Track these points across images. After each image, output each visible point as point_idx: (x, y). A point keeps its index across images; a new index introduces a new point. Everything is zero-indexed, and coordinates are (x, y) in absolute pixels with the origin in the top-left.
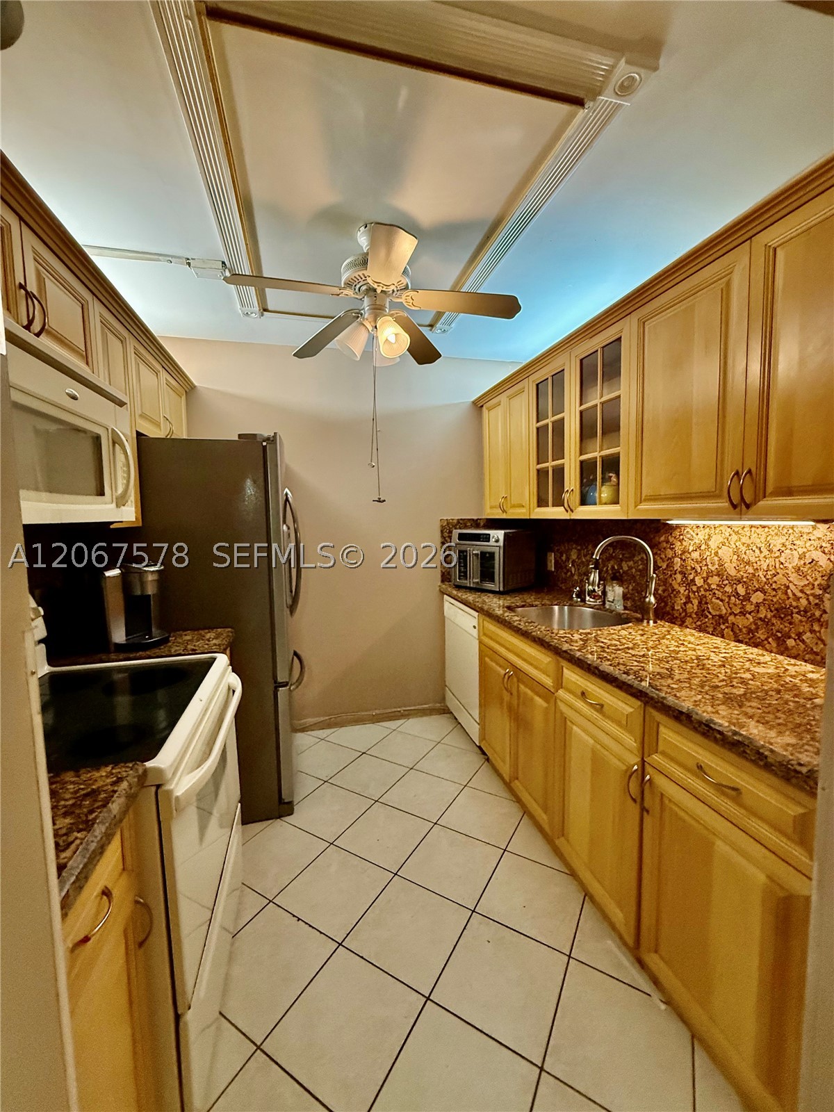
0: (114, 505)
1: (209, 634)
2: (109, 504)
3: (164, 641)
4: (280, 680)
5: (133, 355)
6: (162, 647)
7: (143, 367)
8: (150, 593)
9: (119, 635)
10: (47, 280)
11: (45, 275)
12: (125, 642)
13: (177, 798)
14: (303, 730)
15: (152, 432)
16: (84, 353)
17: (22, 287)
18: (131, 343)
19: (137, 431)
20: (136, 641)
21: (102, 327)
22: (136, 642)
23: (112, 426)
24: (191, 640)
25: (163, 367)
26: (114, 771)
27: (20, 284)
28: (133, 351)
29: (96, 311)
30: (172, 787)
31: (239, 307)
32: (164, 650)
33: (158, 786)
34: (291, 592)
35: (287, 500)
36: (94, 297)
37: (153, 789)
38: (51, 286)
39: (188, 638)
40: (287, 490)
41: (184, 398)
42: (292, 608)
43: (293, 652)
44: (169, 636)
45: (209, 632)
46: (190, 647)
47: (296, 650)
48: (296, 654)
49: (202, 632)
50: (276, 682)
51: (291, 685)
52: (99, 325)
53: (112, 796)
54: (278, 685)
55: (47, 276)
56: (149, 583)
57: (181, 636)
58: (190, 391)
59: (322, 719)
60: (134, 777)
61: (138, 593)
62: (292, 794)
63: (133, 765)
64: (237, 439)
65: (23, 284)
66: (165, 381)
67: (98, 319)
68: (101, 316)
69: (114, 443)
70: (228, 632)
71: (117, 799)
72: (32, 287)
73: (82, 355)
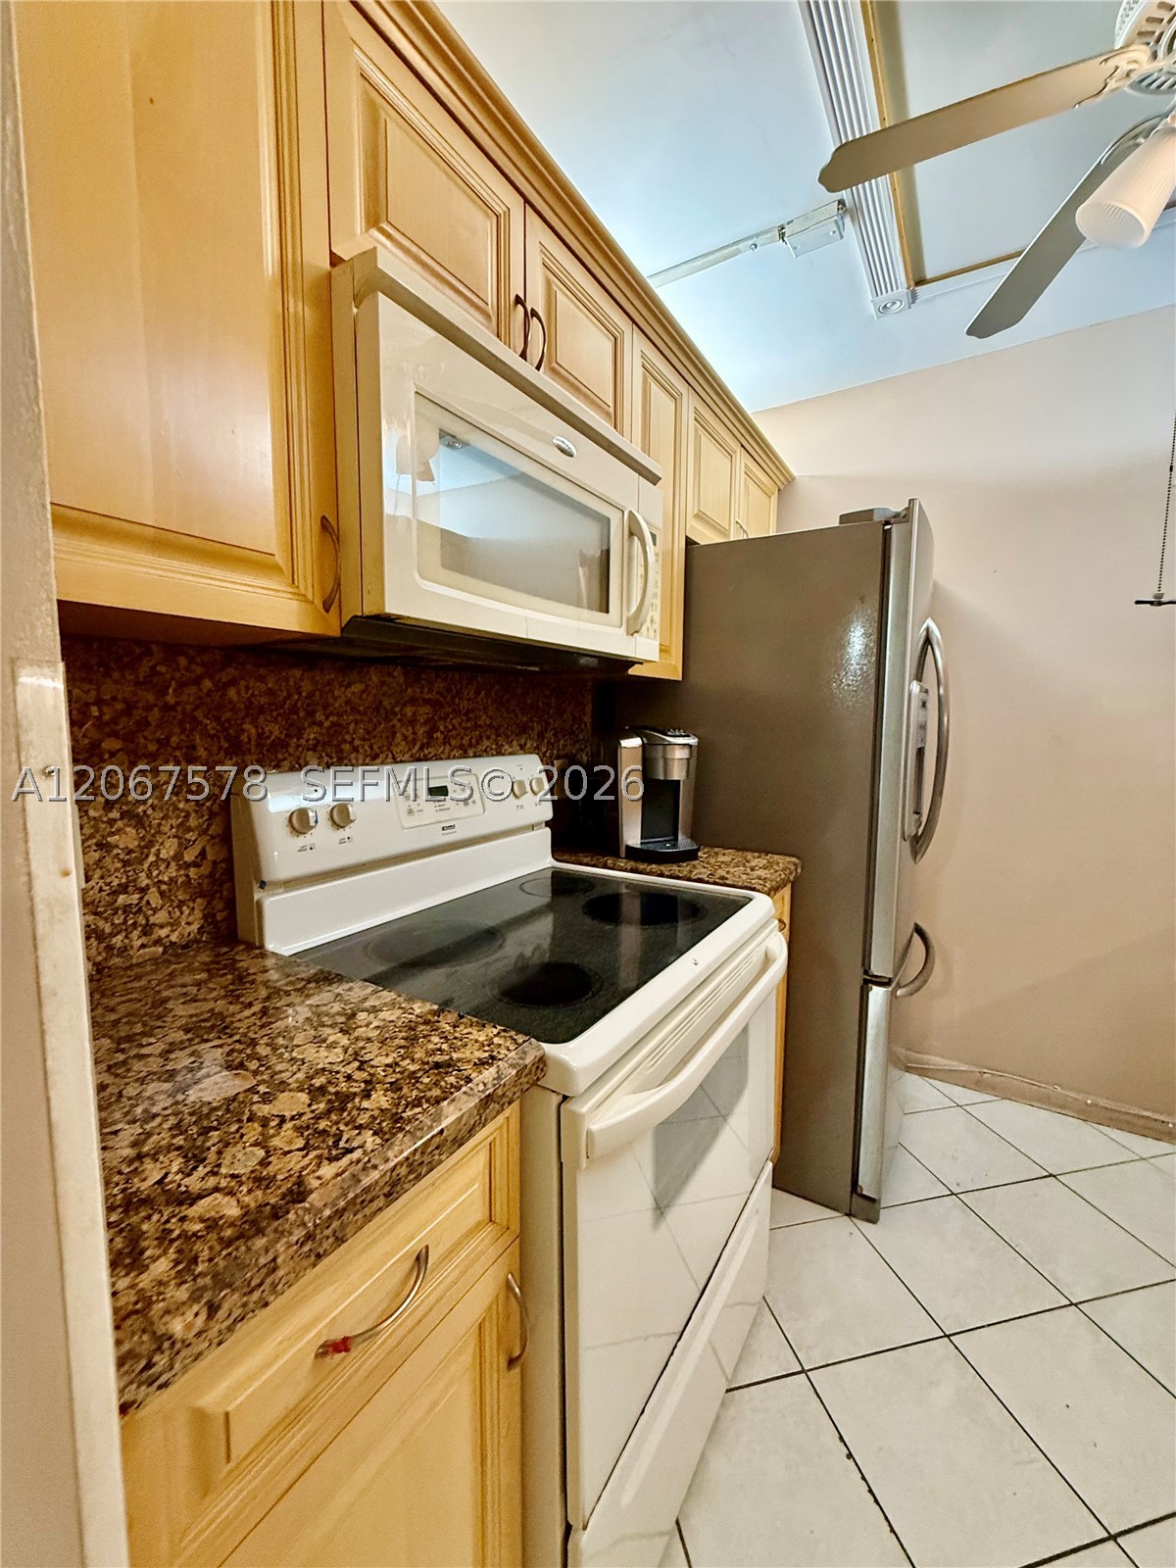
0: (623, 630)
1: (757, 860)
2: (615, 627)
3: (691, 856)
4: (875, 970)
5: (692, 423)
6: (685, 864)
7: (705, 440)
8: (675, 778)
9: (632, 835)
10: (559, 295)
11: (558, 286)
12: (639, 846)
13: (589, 1134)
14: (923, 1072)
15: (706, 537)
16: (611, 410)
17: (518, 300)
18: (689, 403)
19: (687, 537)
20: (651, 847)
21: (645, 376)
22: (652, 849)
23: (630, 507)
24: (727, 864)
25: (742, 446)
26: (496, 1040)
27: (517, 296)
28: (692, 415)
29: (636, 347)
30: (584, 1110)
31: (871, 298)
32: (684, 868)
33: (565, 1098)
34: (917, 812)
35: (928, 641)
36: (634, 326)
37: (555, 1099)
38: (563, 300)
39: (726, 859)
40: (930, 622)
41: (775, 497)
42: (918, 843)
43: (912, 926)
44: (698, 850)
45: (759, 857)
46: (721, 872)
47: (919, 923)
48: (919, 930)
49: (749, 855)
50: (866, 972)
51: (899, 986)
52: (639, 372)
53: (458, 1088)
54: (870, 981)
55: (560, 290)
56: (676, 763)
57: (717, 854)
58: (785, 486)
59: (964, 1068)
60: (513, 1066)
61: (662, 778)
62: (879, 1182)
63: (524, 1042)
64: (837, 524)
65: (523, 297)
66: (743, 469)
67: (638, 362)
68: (643, 356)
69: (631, 534)
70: (789, 862)
71: (465, 1097)
72: (536, 301)
73: (608, 414)
